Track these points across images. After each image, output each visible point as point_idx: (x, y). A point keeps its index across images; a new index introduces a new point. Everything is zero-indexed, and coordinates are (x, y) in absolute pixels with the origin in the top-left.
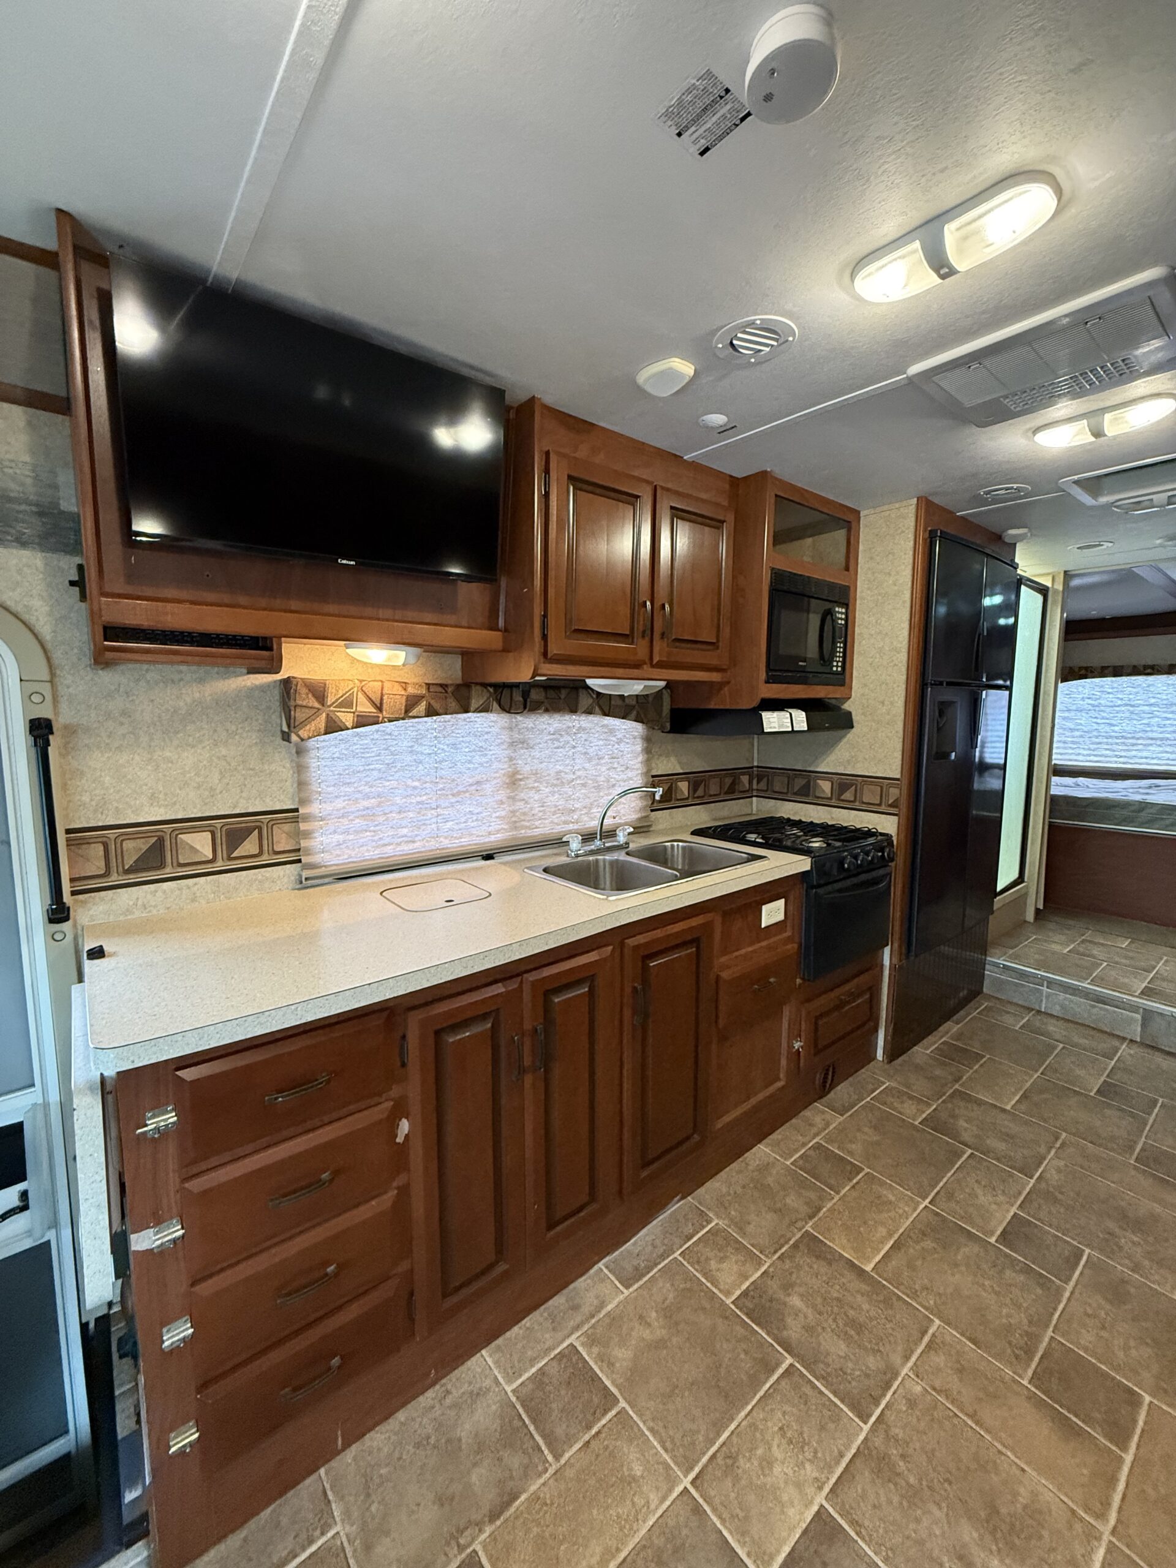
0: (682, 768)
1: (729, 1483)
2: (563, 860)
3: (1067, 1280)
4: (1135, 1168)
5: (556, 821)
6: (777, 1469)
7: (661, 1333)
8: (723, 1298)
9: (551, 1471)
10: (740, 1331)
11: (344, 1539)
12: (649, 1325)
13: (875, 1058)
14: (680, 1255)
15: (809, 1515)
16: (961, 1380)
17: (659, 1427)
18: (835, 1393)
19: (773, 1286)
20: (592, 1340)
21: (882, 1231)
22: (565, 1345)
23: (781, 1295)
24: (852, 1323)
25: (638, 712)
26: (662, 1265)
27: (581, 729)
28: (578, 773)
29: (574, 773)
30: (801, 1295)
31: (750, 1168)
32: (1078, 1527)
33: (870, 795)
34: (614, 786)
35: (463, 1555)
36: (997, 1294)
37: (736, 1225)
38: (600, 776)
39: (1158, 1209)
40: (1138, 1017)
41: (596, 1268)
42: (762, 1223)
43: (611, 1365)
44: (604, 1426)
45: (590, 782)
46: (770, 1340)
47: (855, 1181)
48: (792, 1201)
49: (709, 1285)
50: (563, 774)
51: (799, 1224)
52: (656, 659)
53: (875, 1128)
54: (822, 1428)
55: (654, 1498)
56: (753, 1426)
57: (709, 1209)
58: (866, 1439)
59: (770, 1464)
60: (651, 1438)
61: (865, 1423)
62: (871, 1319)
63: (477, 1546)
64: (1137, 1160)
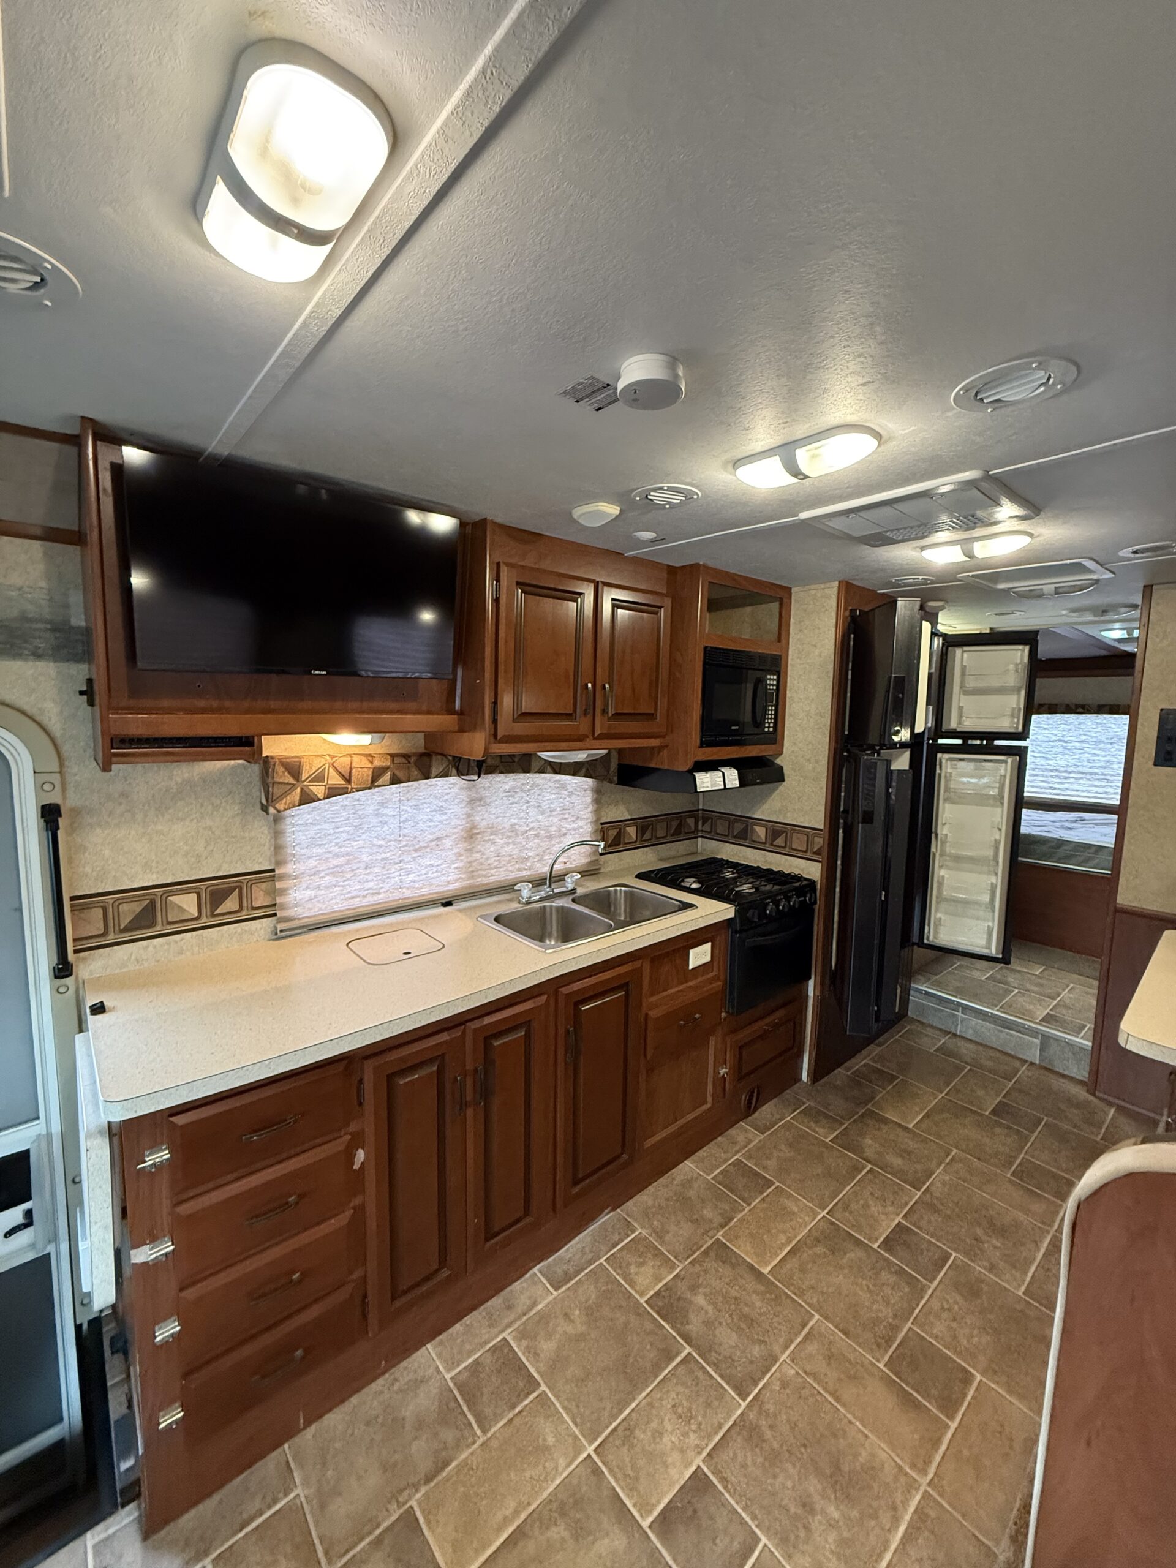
0: (631, 815)
1: (625, 1450)
2: (514, 906)
3: (931, 1282)
4: (1010, 1181)
5: (511, 868)
6: (666, 1439)
7: (580, 1328)
8: (638, 1297)
9: (479, 1442)
10: (649, 1326)
11: (303, 1499)
12: (572, 1321)
13: (800, 1079)
14: (605, 1260)
15: (687, 1474)
16: (829, 1364)
17: (572, 1406)
18: (722, 1376)
19: (682, 1287)
20: (522, 1335)
21: (783, 1238)
22: (499, 1339)
23: (688, 1295)
24: (744, 1317)
25: (587, 770)
26: (589, 1269)
27: (535, 785)
28: (532, 825)
29: (527, 825)
30: (704, 1294)
31: (675, 1182)
32: (903, 1479)
33: (798, 842)
34: (565, 834)
35: (402, 1511)
36: (871, 1292)
37: (657, 1233)
38: (551, 826)
39: (1021, 1217)
40: (1037, 1041)
41: (531, 1272)
42: (680, 1231)
43: (537, 1355)
44: (526, 1406)
45: (542, 832)
46: (674, 1334)
47: (765, 1194)
48: (708, 1213)
49: (627, 1286)
50: (517, 827)
51: (710, 1234)
52: (597, 733)
53: (790, 1145)
54: (708, 1405)
55: (562, 1462)
56: (651, 1405)
57: (635, 1220)
58: (742, 1414)
59: (661, 1434)
60: (565, 1415)
61: (744, 1400)
62: (760, 1315)
63: (413, 1503)
64: (1013, 1174)
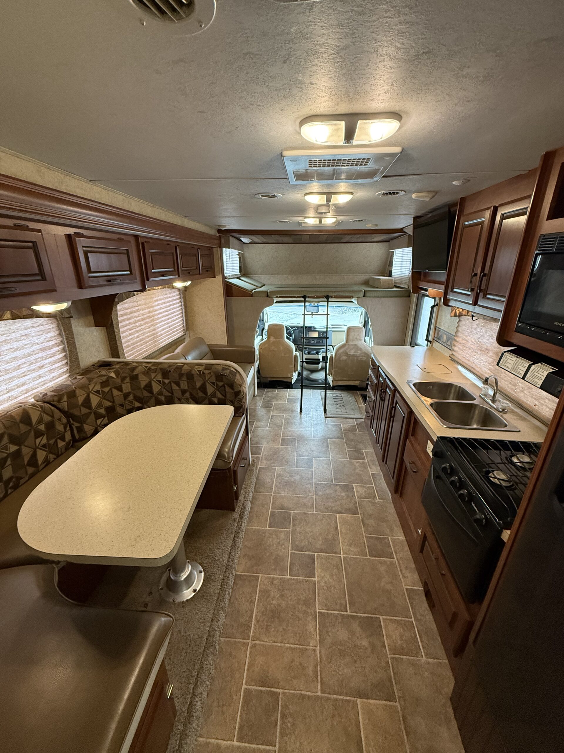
3: (291, 553)
8: (355, 484)
14: (373, 487)
18: (322, 483)
19: (350, 494)
23: (347, 493)
24: (330, 498)
26: (373, 482)
30: (343, 496)
42: (370, 509)
47: (366, 546)
48: (372, 521)
49: (361, 484)
51: (362, 514)
54: (320, 477)
56: (329, 470)
57: (384, 502)
59: (323, 468)
60: (340, 460)
61: (314, 482)
62: (327, 502)
63: (344, 440)
